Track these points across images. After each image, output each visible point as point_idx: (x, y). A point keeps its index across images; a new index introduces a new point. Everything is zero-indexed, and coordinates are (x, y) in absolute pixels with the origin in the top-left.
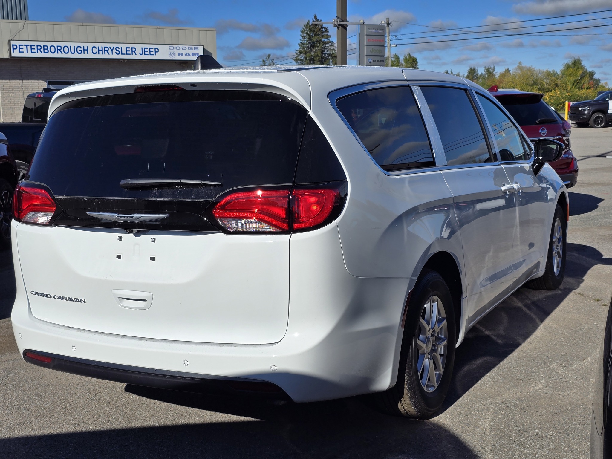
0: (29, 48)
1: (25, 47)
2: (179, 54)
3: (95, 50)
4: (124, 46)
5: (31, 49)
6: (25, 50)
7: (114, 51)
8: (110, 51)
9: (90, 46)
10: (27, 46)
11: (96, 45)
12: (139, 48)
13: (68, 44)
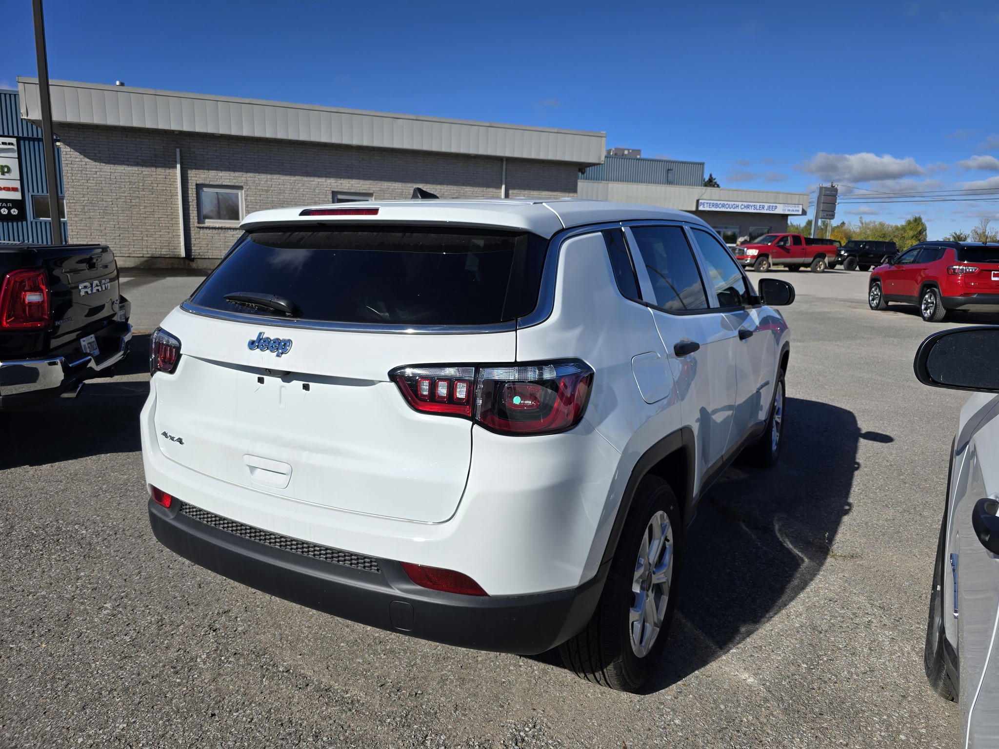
0: (708, 204)
1: (706, 204)
2: (788, 210)
3: (743, 207)
4: (758, 204)
5: (710, 205)
6: (705, 206)
7: (753, 207)
8: (750, 207)
9: (740, 204)
10: (707, 203)
11: (744, 203)
12: (766, 205)
13: (729, 203)
